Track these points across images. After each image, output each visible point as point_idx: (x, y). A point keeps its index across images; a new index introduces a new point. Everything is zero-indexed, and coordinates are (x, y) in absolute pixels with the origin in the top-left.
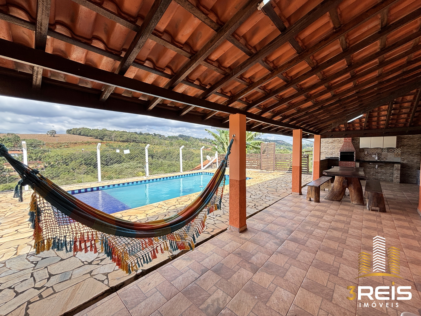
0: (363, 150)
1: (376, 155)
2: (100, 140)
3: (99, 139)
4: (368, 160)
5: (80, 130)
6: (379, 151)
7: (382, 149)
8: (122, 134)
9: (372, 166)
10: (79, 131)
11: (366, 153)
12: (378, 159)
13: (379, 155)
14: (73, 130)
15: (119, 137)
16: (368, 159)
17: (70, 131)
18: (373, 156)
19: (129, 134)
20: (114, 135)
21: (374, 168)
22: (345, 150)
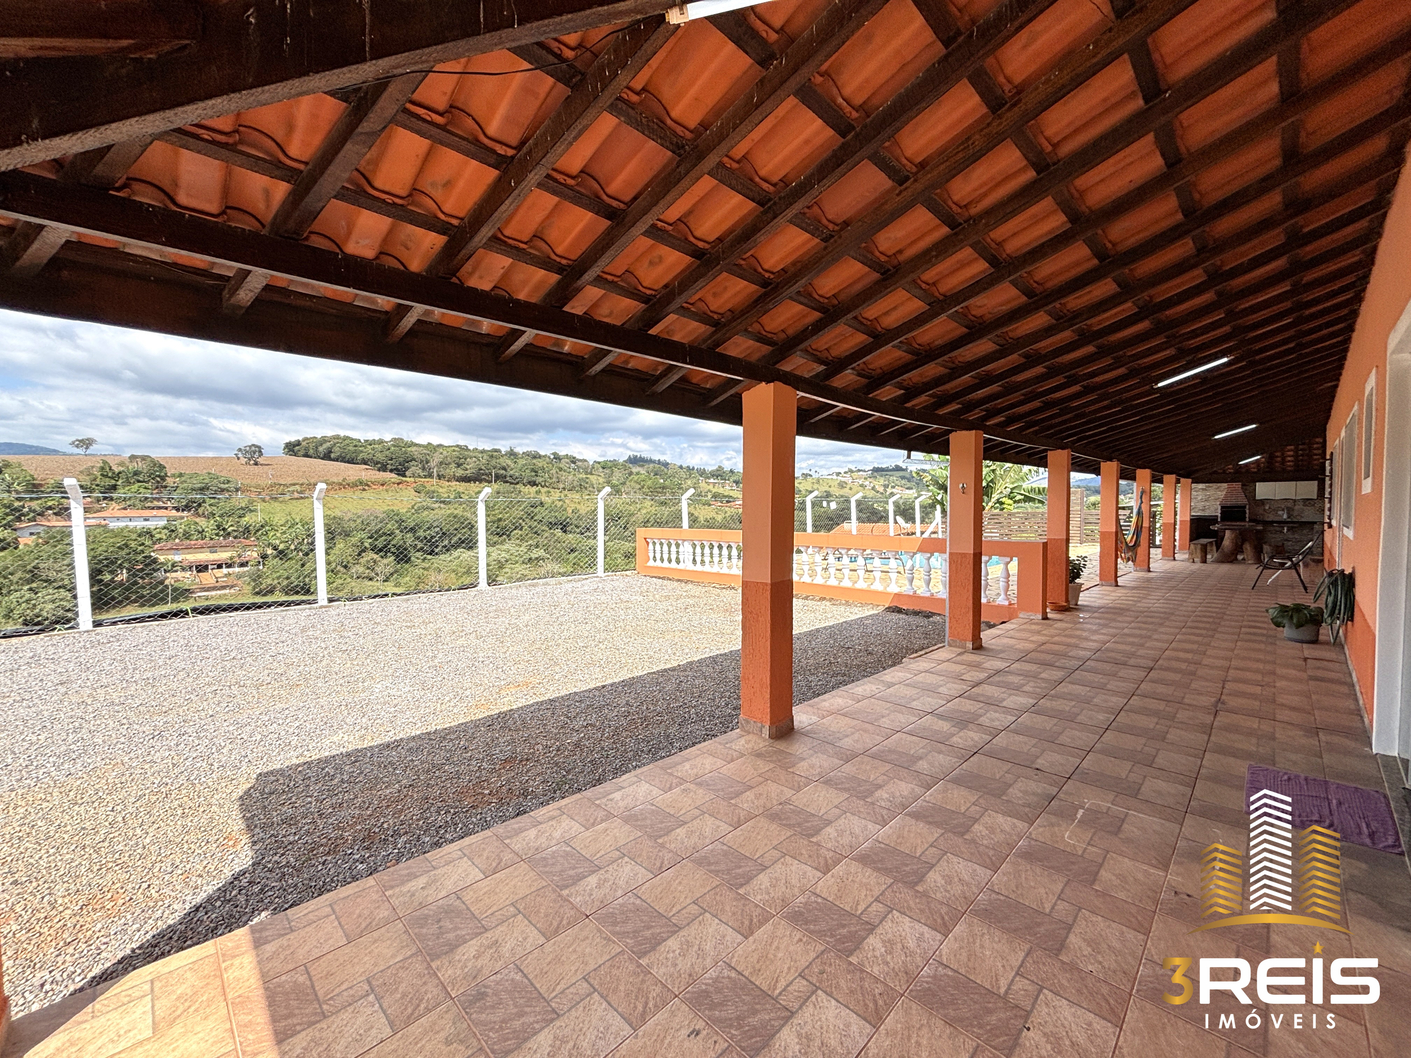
0: (1263, 502)
1: (1283, 510)
2: (393, 475)
3: (391, 471)
4: (1270, 519)
5: (328, 444)
6: (1289, 505)
7: (1295, 501)
8: (461, 455)
9: (1278, 529)
10: (325, 446)
11: (1267, 508)
12: (1289, 517)
13: (1290, 510)
14: (304, 443)
15: (453, 465)
16: (1271, 517)
17: (294, 446)
18: (1280, 513)
19: (485, 457)
20: (436, 459)
21: (1282, 532)
22: (1229, 504)
